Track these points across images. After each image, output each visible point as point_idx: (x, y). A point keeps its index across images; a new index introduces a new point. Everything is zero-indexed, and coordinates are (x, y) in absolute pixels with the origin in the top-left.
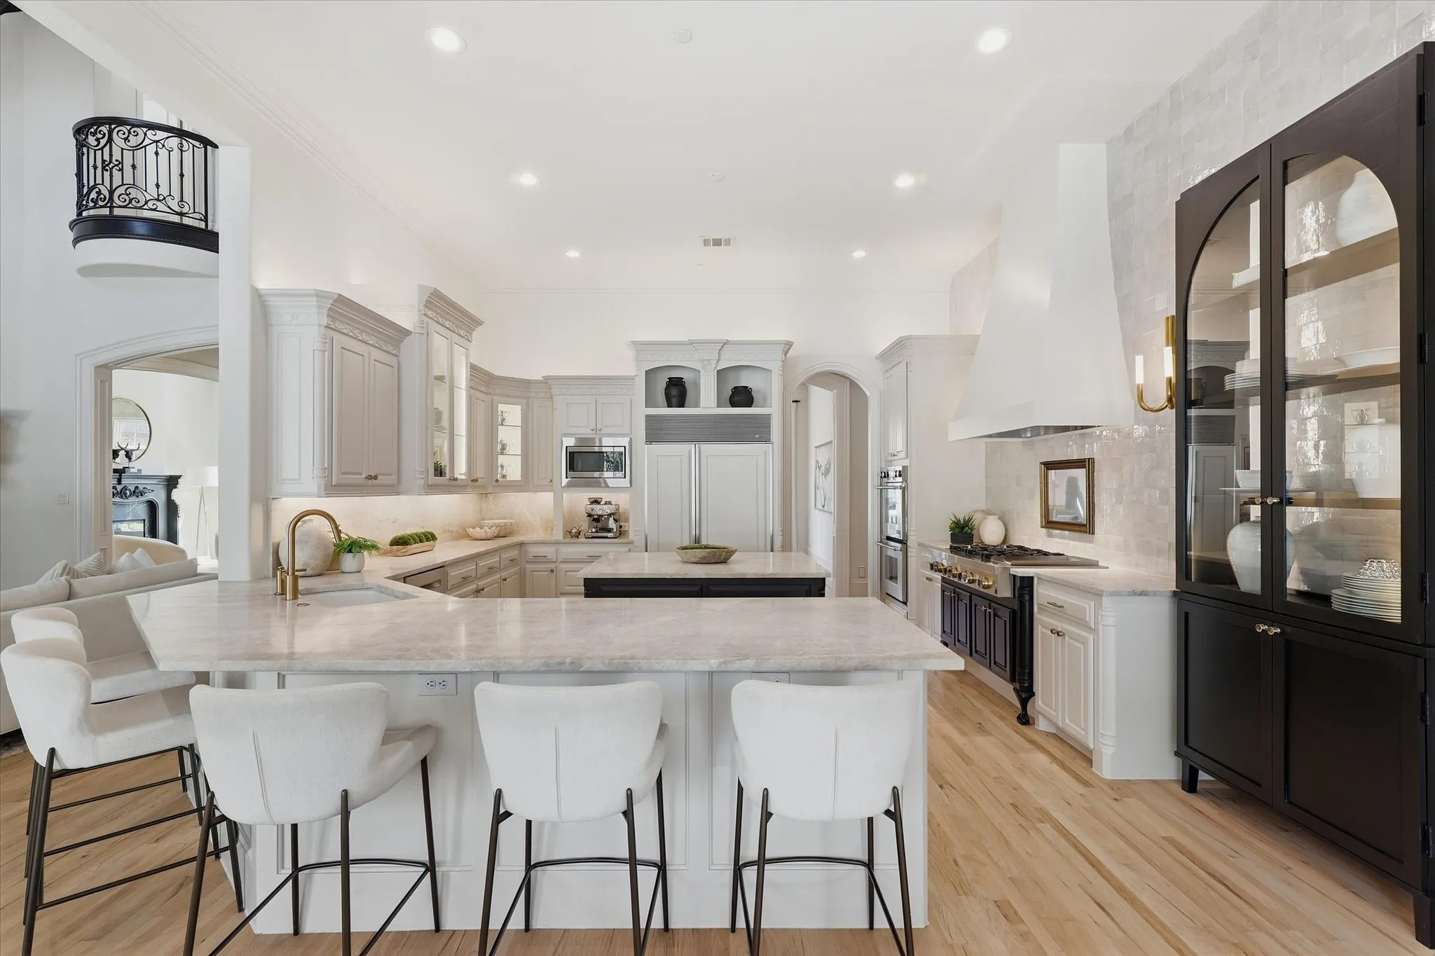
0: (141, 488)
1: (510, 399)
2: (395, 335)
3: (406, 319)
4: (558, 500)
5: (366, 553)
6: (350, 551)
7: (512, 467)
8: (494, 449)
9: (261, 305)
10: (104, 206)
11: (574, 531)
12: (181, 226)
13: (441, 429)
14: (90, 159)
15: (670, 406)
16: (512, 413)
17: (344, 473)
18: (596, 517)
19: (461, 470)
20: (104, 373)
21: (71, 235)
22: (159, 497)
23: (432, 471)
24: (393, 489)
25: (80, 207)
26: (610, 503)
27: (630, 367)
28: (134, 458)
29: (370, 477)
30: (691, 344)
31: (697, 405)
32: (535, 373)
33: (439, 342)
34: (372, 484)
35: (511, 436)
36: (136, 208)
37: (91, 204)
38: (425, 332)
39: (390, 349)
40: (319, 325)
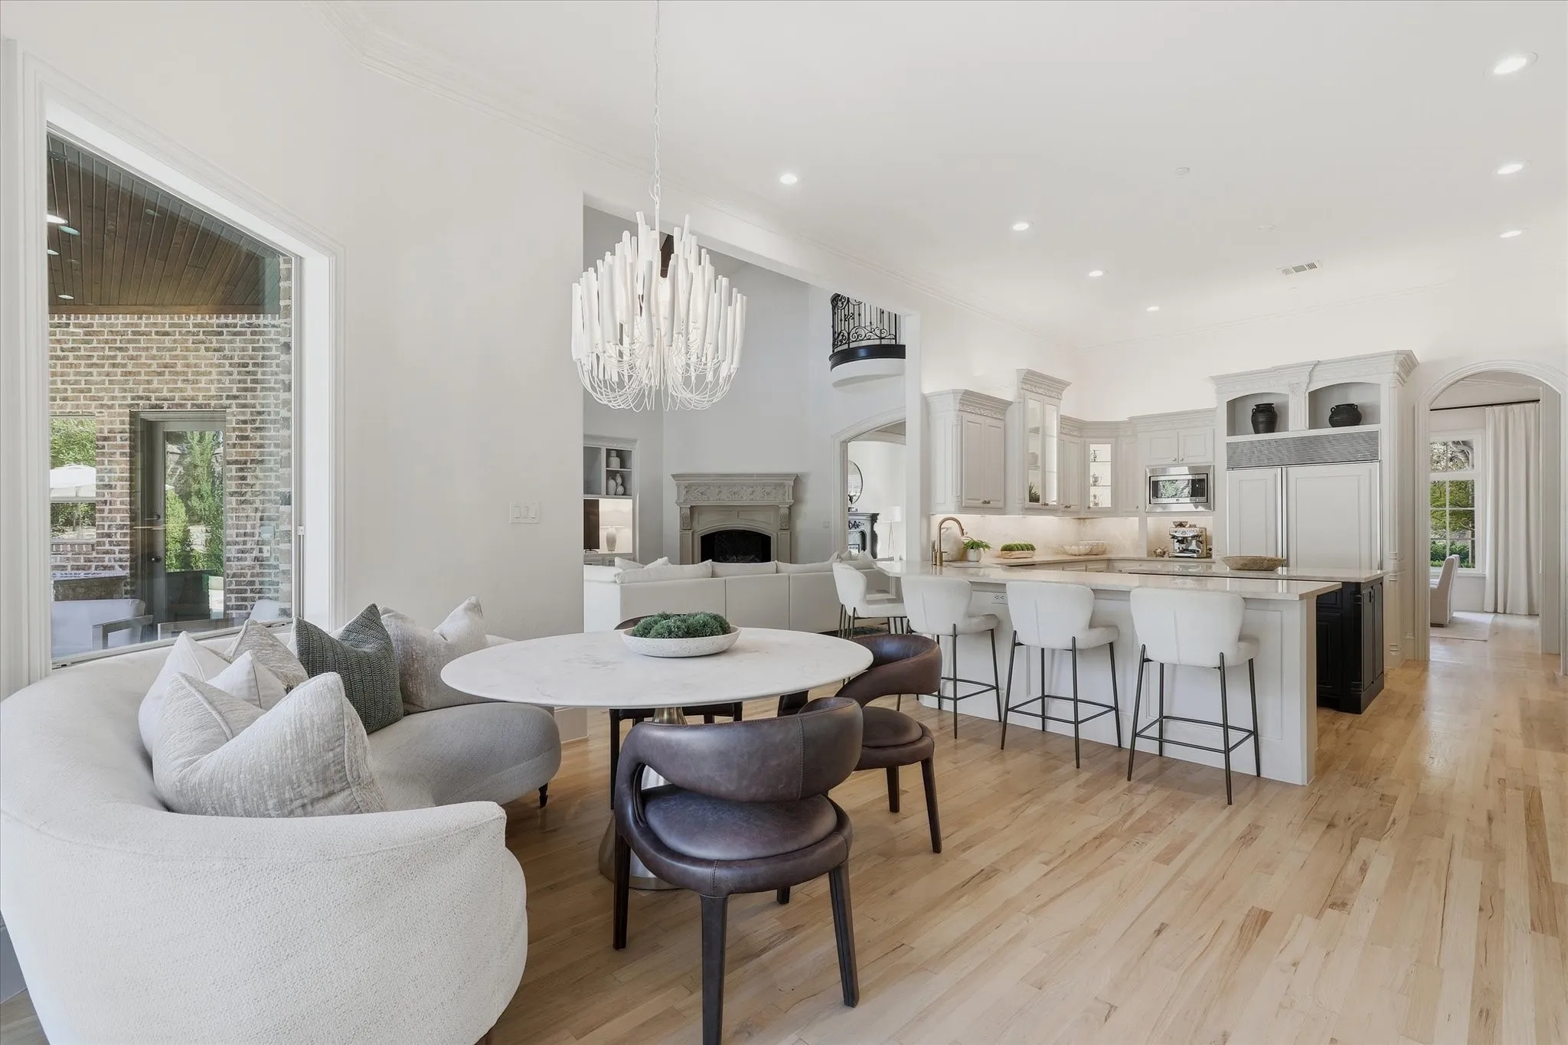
0: (857, 521)
1: (1101, 439)
2: (1001, 407)
3: (1008, 395)
4: (1143, 524)
5: (982, 549)
6: (972, 548)
7: (1102, 496)
8: (1085, 481)
9: (926, 402)
10: (846, 343)
11: (1159, 550)
12: (881, 346)
13: (1037, 468)
14: (838, 317)
15: (1257, 431)
16: (1103, 451)
17: (969, 499)
18: (1180, 539)
19: (1052, 498)
20: (844, 444)
21: (829, 364)
22: (867, 529)
23: (1027, 498)
24: (1001, 510)
25: (834, 345)
26: (1195, 526)
27: (1213, 401)
28: (854, 500)
29: (985, 502)
30: (1276, 370)
31: (1286, 429)
32: (1122, 416)
33: (1033, 405)
34: (986, 506)
35: (1101, 470)
36: (861, 340)
37: (839, 343)
38: (1022, 400)
39: (999, 416)
40: (955, 410)
